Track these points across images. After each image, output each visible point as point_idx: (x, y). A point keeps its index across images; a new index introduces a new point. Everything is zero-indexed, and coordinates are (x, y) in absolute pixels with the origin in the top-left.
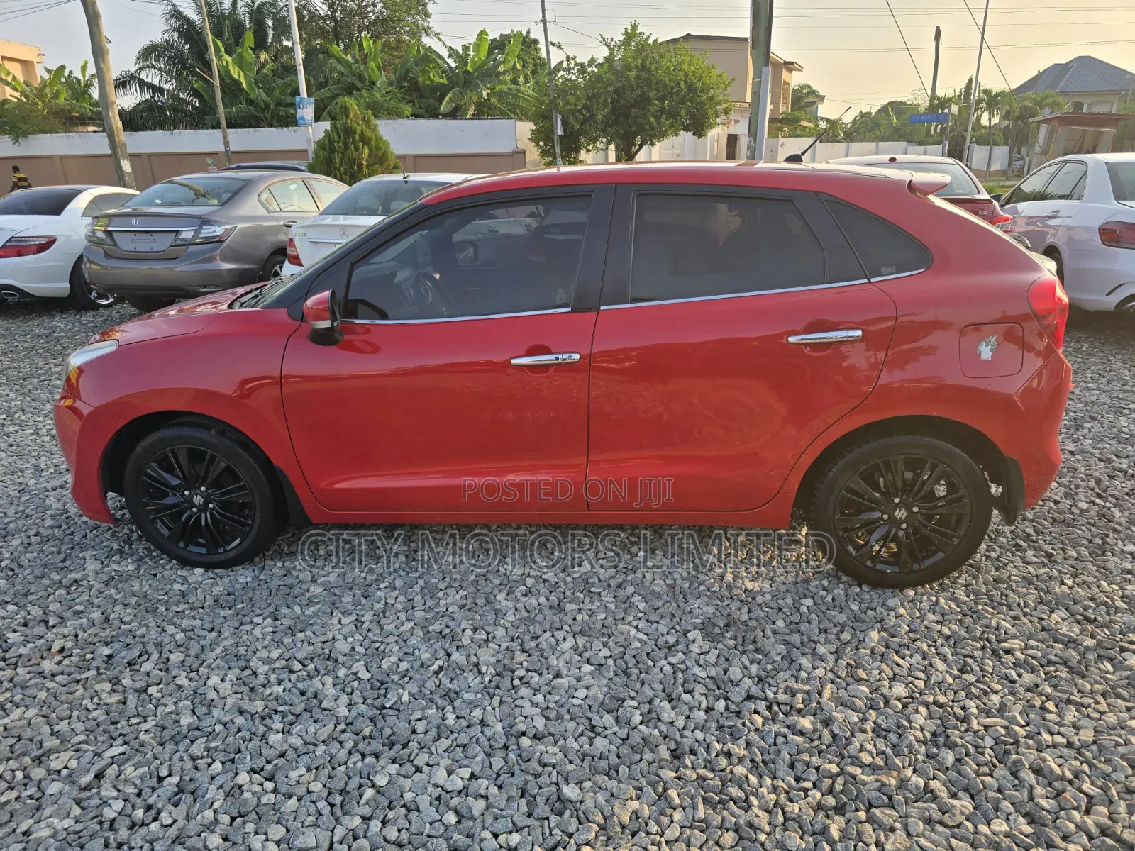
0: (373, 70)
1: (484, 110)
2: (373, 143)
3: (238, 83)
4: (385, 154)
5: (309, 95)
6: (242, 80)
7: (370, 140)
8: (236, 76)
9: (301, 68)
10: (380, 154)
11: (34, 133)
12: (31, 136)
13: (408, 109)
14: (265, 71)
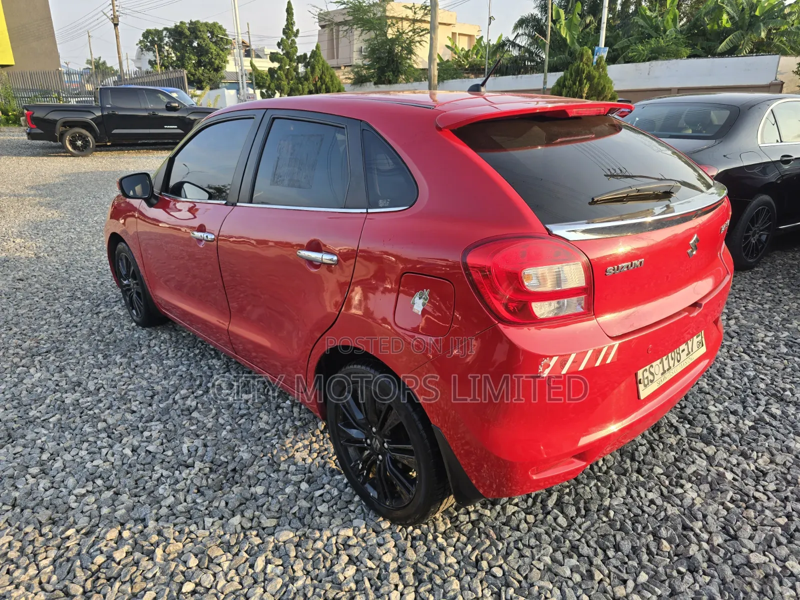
0: (668, 22)
1: (760, 48)
2: (596, 80)
3: (565, 40)
4: (604, 88)
5: (605, 46)
6: (568, 38)
7: (594, 77)
8: (564, 36)
9: (604, 26)
10: (600, 88)
11: (447, 79)
12: (445, 81)
13: (688, 51)
14: (588, 30)
